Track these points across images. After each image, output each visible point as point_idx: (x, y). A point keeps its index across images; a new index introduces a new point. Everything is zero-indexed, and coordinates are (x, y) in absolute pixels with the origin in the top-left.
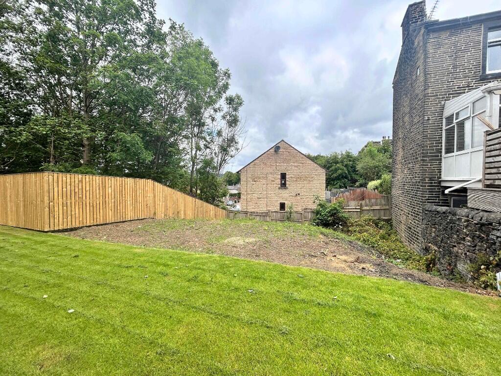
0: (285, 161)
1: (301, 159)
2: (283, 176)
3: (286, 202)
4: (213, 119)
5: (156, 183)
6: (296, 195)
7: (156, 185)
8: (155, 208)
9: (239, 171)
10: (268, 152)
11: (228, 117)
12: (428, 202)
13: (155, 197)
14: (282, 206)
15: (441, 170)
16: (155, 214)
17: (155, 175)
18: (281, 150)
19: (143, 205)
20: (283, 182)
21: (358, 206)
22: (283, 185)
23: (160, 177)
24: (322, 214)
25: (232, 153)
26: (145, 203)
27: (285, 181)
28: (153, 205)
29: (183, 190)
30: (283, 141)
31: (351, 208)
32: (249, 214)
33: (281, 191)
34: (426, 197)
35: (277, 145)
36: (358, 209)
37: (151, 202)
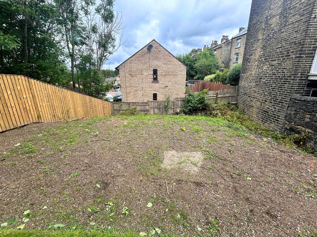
0: (156, 58)
1: (169, 58)
2: (155, 72)
3: (158, 93)
4: (86, 13)
5: (32, 81)
6: (165, 86)
7: (33, 83)
8: (39, 110)
9: (117, 67)
10: (142, 50)
11: (103, 11)
12: (295, 93)
13: (34, 97)
14: (155, 96)
15: (311, 66)
16: (39, 117)
17: (29, 70)
18: (153, 49)
19: (18, 109)
20: (155, 77)
21: (215, 94)
22: (155, 79)
23: (37, 72)
24: (193, 102)
25: (110, 49)
26: (21, 106)
27: (157, 76)
28: (34, 108)
29: (66, 86)
30: (154, 40)
31: (210, 96)
32: (131, 104)
33: (153, 84)
34: (295, 89)
35: (150, 44)
36: (214, 97)
37: (30, 104)
